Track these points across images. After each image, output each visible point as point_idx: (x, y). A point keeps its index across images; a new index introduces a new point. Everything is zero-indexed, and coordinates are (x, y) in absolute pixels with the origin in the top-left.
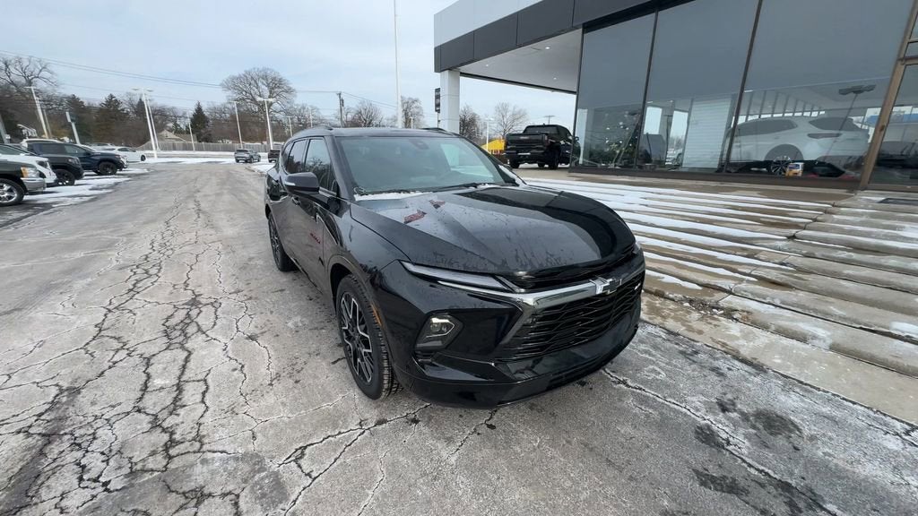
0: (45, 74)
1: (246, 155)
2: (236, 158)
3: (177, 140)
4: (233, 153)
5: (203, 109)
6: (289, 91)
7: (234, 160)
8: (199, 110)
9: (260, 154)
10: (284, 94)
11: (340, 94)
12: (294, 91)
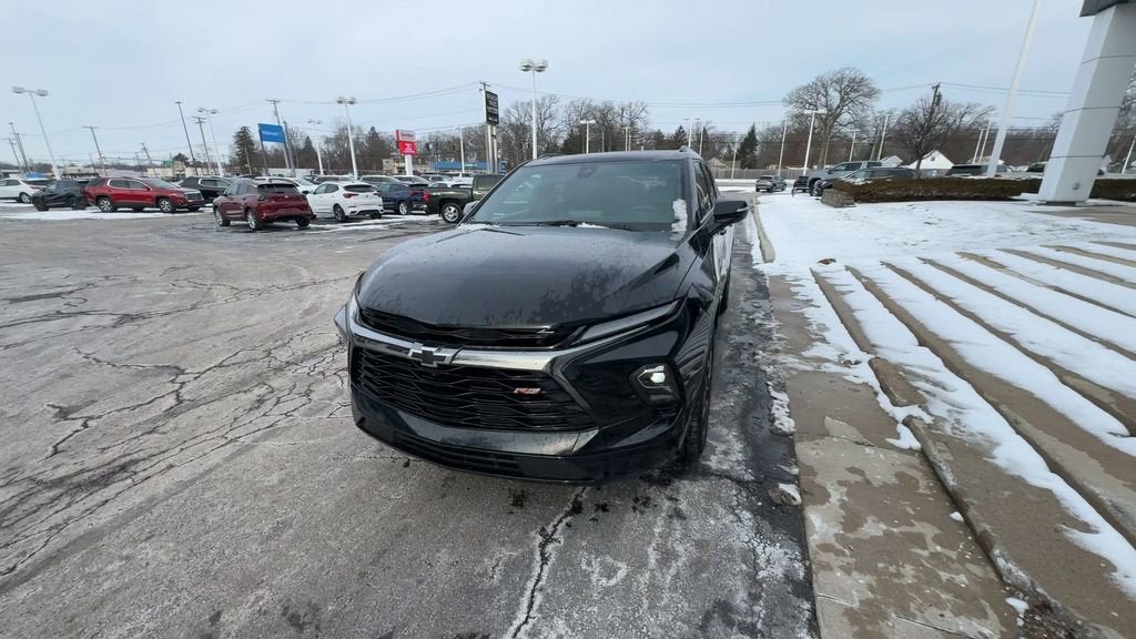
0: (643, 114)
1: (769, 183)
2: (757, 186)
3: (721, 167)
4: (755, 181)
5: (756, 131)
6: (871, 94)
7: (754, 189)
8: (752, 133)
9: (787, 181)
10: (861, 99)
11: (937, 87)
12: (878, 91)
